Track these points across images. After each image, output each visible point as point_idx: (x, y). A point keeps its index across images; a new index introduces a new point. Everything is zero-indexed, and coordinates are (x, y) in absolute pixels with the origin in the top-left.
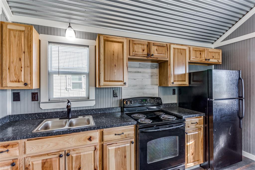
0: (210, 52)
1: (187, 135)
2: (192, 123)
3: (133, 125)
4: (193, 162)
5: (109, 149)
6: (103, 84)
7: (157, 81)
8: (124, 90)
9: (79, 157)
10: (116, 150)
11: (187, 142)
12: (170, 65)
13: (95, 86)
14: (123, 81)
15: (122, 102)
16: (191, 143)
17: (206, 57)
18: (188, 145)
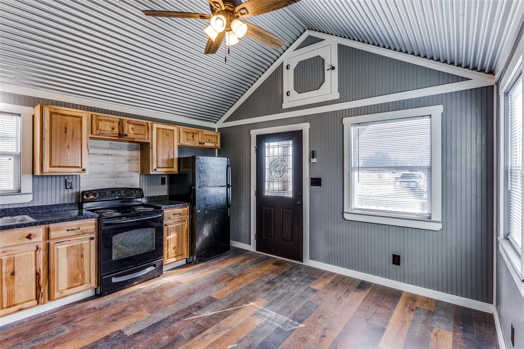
0: (205, 135)
1: (168, 228)
2: (174, 214)
3: (94, 219)
4: (175, 257)
5: (58, 249)
6: (48, 171)
7: (137, 166)
8: (84, 178)
9: (12, 259)
10: (69, 249)
11: (168, 236)
12: (152, 148)
13: (33, 173)
14: (80, 166)
15: (81, 196)
16: (172, 236)
17: (200, 140)
18: (168, 240)
